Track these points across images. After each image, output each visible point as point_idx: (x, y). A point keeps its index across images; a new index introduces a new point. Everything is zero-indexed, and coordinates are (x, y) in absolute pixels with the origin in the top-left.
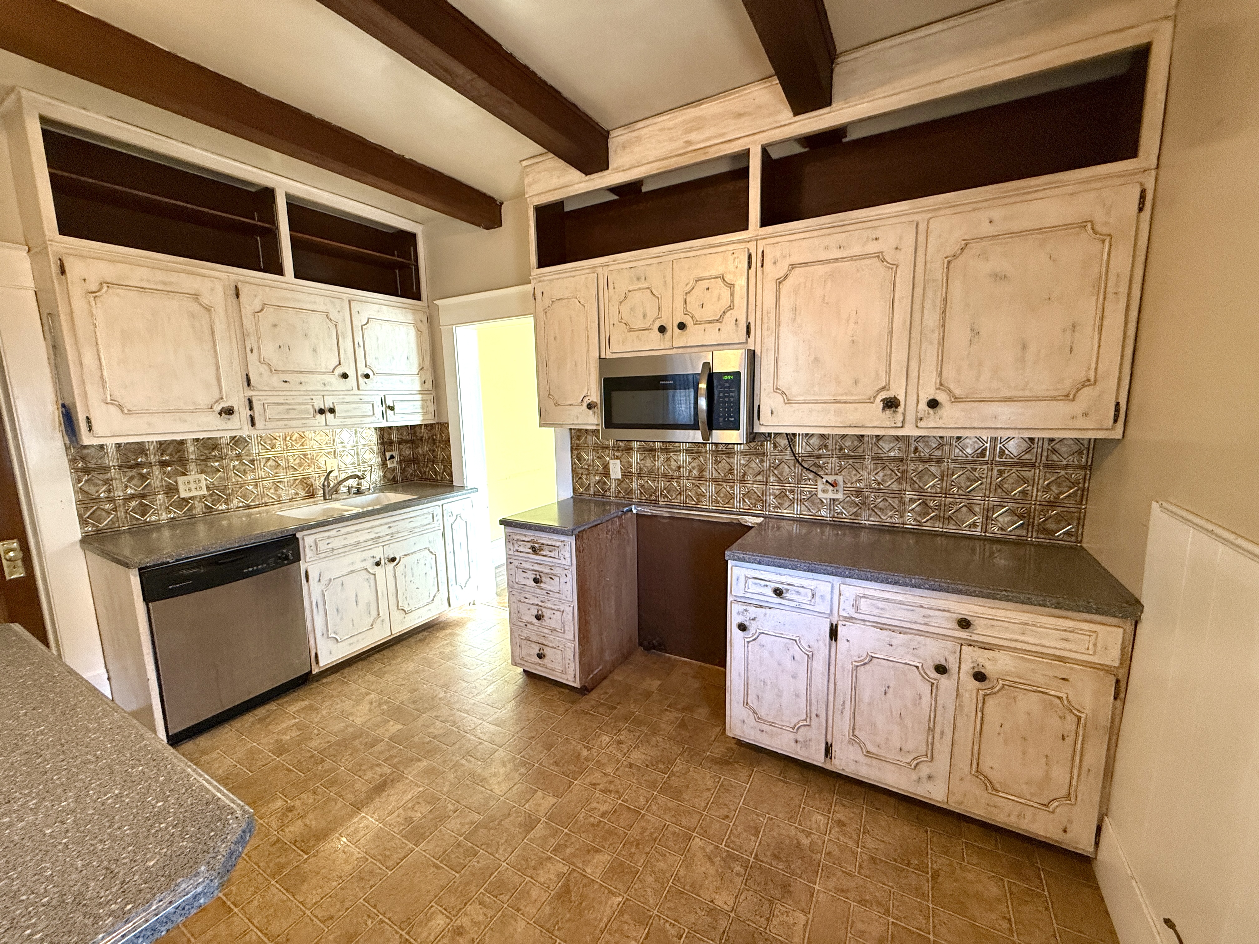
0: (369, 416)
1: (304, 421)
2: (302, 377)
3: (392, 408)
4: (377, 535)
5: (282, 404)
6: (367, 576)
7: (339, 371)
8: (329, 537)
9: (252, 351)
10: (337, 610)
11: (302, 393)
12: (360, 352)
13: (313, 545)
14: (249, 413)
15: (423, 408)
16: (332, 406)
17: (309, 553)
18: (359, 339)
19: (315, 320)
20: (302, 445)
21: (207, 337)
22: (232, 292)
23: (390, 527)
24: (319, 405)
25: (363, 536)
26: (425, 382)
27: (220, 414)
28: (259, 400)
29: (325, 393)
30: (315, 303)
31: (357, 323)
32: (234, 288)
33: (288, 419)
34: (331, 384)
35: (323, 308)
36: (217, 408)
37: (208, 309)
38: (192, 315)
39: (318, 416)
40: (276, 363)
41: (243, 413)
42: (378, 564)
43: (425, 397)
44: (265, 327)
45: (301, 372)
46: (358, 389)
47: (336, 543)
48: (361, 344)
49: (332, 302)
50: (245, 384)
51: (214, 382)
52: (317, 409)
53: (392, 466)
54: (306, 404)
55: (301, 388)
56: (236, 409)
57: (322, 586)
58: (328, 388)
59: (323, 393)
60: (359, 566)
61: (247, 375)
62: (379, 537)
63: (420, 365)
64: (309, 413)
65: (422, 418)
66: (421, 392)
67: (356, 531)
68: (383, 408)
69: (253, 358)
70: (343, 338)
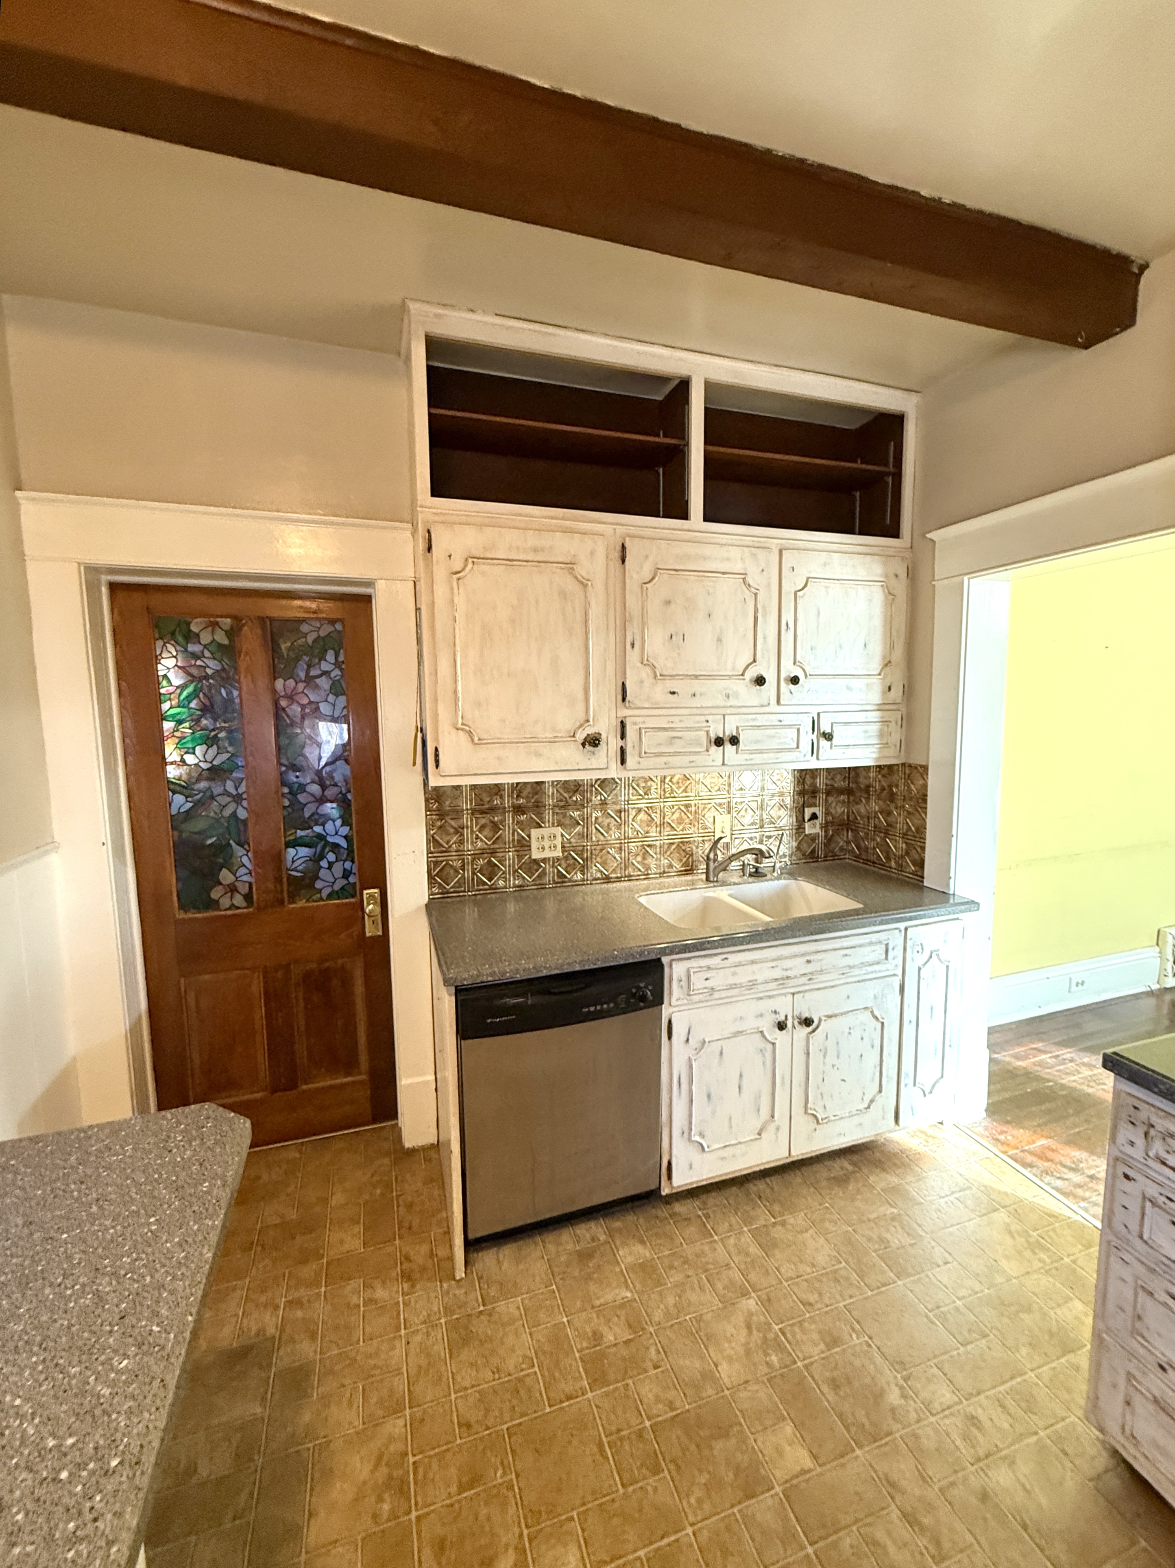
0: (789, 750)
1: (692, 758)
2: (696, 686)
3: (828, 737)
4: (786, 974)
5: (665, 729)
6: (762, 1044)
7: (752, 673)
8: (709, 968)
9: (633, 645)
10: (709, 1096)
11: (695, 711)
12: (787, 638)
13: (684, 978)
14: (621, 743)
15: (881, 735)
16: (735, 734)
17: (676, 991)
18: (788, 616)
19: (727, 587)
20: (685, 791)
21: (579, 629)
22: (617, 555)
23: (809, 962)
24: (716, 730)
25: (763, 973)
26: (890, 689)
27: (583, 745)
28: (635, 724)
29: (729, 711)
30: (728, 559)
31: (788, 587)
32: (619, 548)
33: (669, 754)
34: (737, 695)
35: (738, 567)
36: (581, 736)
37: (583, 585)
38: (563, 594)
39: (714, 748)
40: (664, 664)
41: (612, 743)
42: (781, 1026)
43: (888, 716)
44: (654, 606)
45: (696, 677)
46: (778, 702)
47: (719, 980)
48: (791, 625)
49: (754, 555)
50: (620, 697)
51: (580, 695)
52: (713, 737)
53: (813, 831)
54: (699, 729)
55: (696, 702)
56: (604, 736)
57: (689, 1052)
58: (732, 702)
59: (722, 711)
60: (751, 1024)
61: (623, 684)
62: (788, 978)
63: (884, 657)
64: (701, 745)
65: (875, 755)
66: (880, 708)
67: (753, 962)
68: (814, 737)
69: (633, 656)
70: (764, 616)
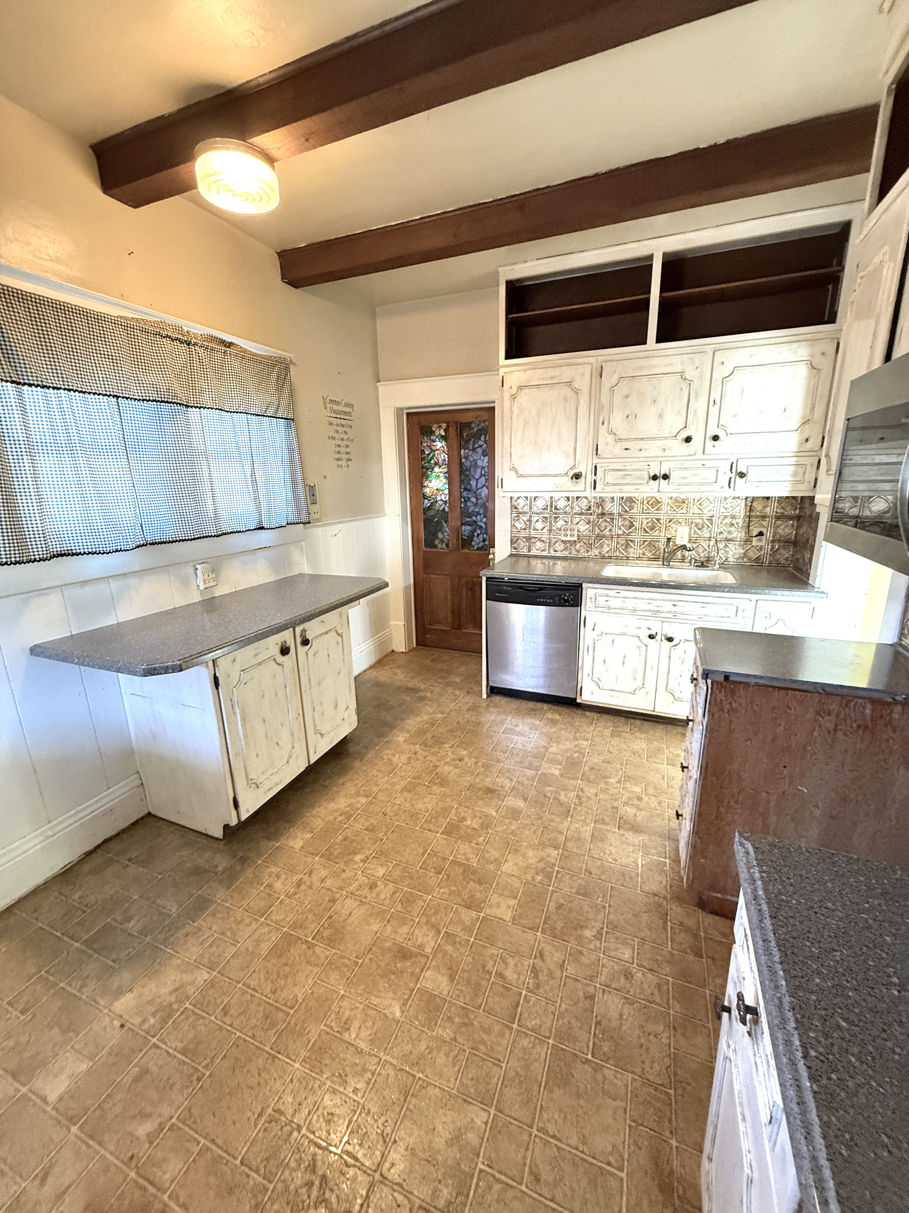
0: (710, 483)
1: (637, 487)
2: (642, 444)
3: (742, 475)
4: (657, 609)
5: (620, 470)
6: (639, 644)
7: (685, 434)
8: (607, 595)
9: (603, 423)
10: (604, 661)
11: (641, 459)
12: (714, 410)
13: (593, 597)
14: (594, 477)
15: (795, 475)
16: (667, 473)
17: (589, 604)
18: (716, 395)
19: (667, 383)
21: (573, 417)
22: (596, 374)
23: (674, 605)
24: (655, 470)
25: (641, 605)
26: (807, 440)
27: (572, 478)
28: (602, 467)
29: (665, 459)
30: (671, 364)
31: (718, 376)
32: (599, 369)
33: (622, 484)
34: (670, 448)
35: (679, 368)
36: (571, 474)
37: (576, 391)
38: (566, 399)
39: (652, 482)
40: (622, 433)
41: (590, 478)
42: (651, 637)
43: (802, 461)
44: (618, 399)
45: (642, 439)
46: (704, 453)
47: (614, 603)
48: (718, 401)
49: (691, 359)
50: (595, 453)
51: (571, 451)
52: (652, 475)
53: (760, 544)
54: (643, 470)
55: (642, 454)
56: (583, 474)
57: (594, 635)
58: (667, 453)
59: (660, 459)
60: (632, 631)
61: (597, 445)
62: (658, 611)
63: (804, 417)
64: (644, 479)
66: (799, 454)
68: (733, 476)
69: (603, 430)
70: (696, 397)
